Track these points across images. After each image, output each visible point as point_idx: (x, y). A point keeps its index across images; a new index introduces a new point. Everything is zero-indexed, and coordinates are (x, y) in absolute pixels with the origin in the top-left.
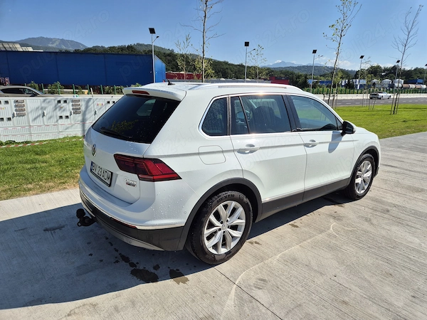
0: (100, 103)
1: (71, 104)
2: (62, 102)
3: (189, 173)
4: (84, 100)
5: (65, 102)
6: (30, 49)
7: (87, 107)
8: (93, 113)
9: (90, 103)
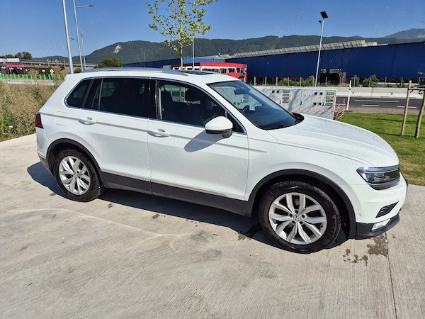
0: (307, 94)
1: (282, 94)
2: (276, 92)
4: (293, 90)
5: (278, 92)
6: (375, 44)
7: (295, 97)
8: (299, 103)
9: (299, 94)
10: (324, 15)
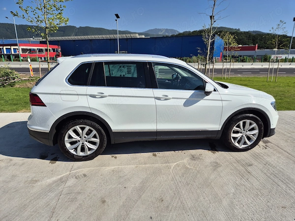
1: (126, 68)
3: (52, 105)
10: (117, 16)
